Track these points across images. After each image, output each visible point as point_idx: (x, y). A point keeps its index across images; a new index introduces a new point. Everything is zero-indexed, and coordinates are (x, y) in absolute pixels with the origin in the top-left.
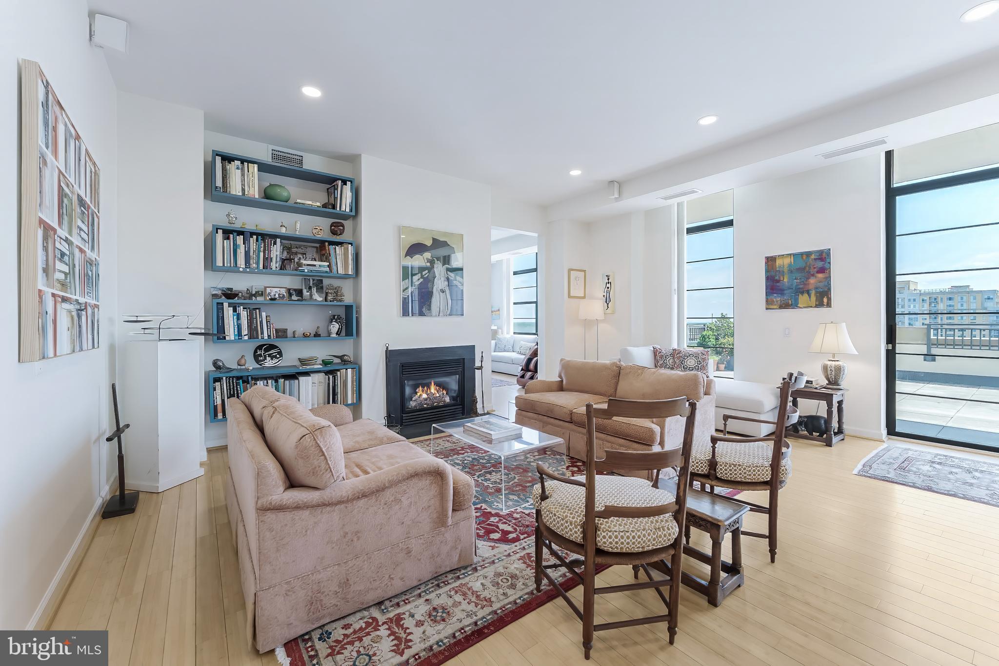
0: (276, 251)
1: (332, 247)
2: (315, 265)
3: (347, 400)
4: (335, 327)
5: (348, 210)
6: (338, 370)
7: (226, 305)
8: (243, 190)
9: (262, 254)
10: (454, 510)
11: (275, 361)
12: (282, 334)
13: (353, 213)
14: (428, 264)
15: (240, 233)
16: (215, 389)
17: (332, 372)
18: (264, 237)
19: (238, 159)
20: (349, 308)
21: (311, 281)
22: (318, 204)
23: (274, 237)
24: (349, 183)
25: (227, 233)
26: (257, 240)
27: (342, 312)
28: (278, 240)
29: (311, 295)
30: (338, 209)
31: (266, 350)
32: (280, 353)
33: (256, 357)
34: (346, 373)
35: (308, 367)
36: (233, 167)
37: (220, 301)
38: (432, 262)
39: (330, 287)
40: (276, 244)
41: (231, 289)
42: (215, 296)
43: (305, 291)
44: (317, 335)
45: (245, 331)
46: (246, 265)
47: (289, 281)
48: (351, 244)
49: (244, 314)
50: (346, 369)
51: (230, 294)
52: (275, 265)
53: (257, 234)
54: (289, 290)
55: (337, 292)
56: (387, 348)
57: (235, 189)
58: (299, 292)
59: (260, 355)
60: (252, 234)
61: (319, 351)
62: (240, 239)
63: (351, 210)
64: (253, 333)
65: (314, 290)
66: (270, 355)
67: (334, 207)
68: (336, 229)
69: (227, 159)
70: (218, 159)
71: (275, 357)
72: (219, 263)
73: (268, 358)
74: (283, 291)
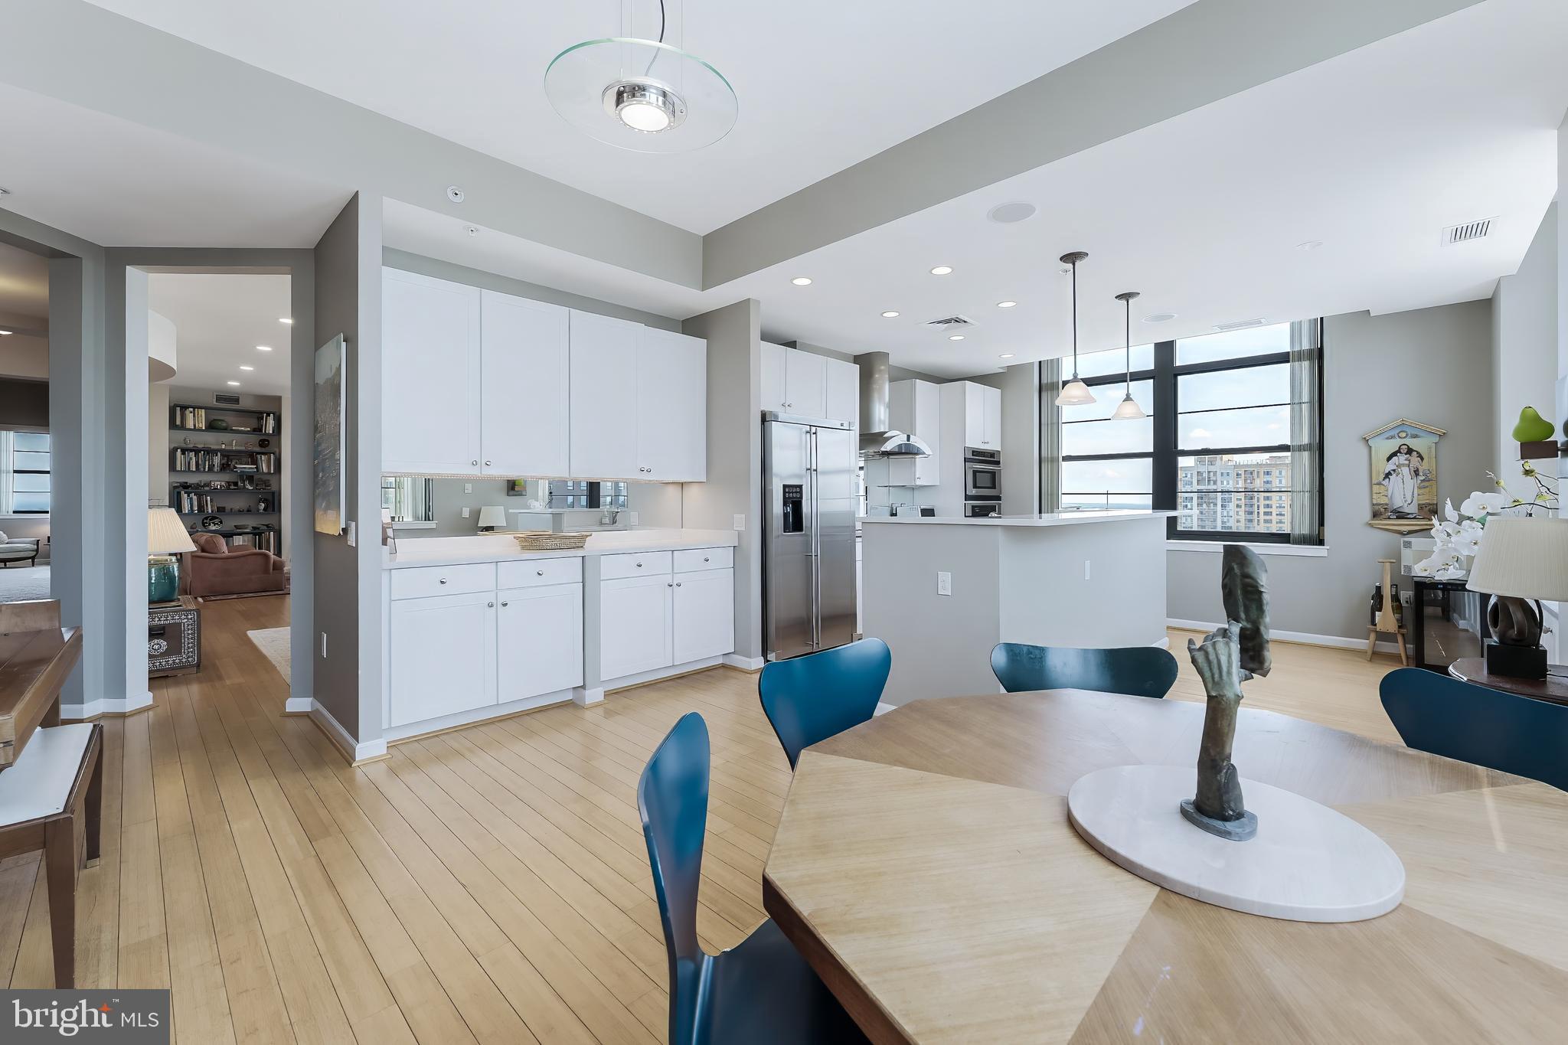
0: (217, 460)
1: (259, 456)
2: (246, 467)
4: (262, 506)
5: (271, 432)
6: (263, 533)
7: (183, 492)
8: (195, 424)
9: (207, 463)
10: (273, 570)
11: (217, 527)
12: (221, 510)
13: (276, 433)
17: (260, 534)
18: (209, 452)
19: (191, 407)
20: (273, 493)
21: (244, 477)
22: (249, 429)
23: (216, 451)
24: (272, 415)
25: (183, 452)
26: (204, 454)
27: (270, 498)
28: (219, 454)
29: (244, 485)
30: (265, 431)
31: (210, 520)
32: (221, 522)
33: (203, 524)
34: (269, 535)
35: (241, 530)
36: (188, 411)
37: (178, 490)
39: (260, 480)
40: (217, 456)
41: (186, 483)
42: (175, 487)
43: (239, 483)
45: (196, 508)
46: (196, 468)
47: (227, 477)
48: (273, 453)
49: (195, 498)
50: (269, 532)
51: (185, 486)
52: (217, 468)
53: (204, 450)
54: (228, 482)
55: (267, 483)
57: (190, 424)
58: (236, 484)
59: (207, 523)
60: (200, 450)
61: (250, 522)
62: (192, 454)
63: (273, 432)
64: (201, 508)
65: (247, 483)
67: (261, 430)
68: (264, 443)
69: (184, 408)
70: (178, 407)
72: (178, 468)
73: (212, 525)
74: (223, 483)
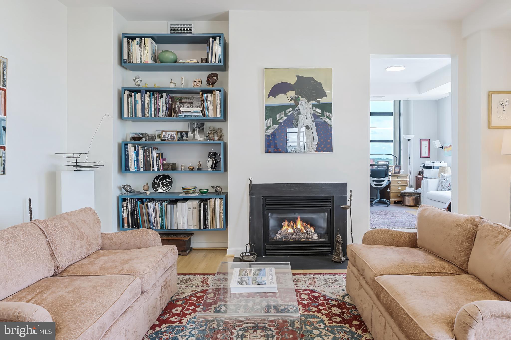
0: (163, 102)
1: (205, 96)
2: (190, 111)
3: (216, 226)
4: (210, 162)
5: (217, 61)
6: (209, 199)
7: (130, 145)
8: (141, 59)
9: (153, 106)
11: (166, 188)
12: (173, 167)
13: (222, 64)
14: (292, 102)
15: (139, 91)
16: (123, 207)
19: (138, 37)
20: (221, 145)
21: (196, 124)
22: (195, 61)
23: (161, 91)
24: (218, 39)
26: (150, 96)
28: (164, 94)
29: (194, 136)
30: (210, 62)
31: (161, 180)
32: (171, 183)
33: (153, 185)
34: (215, 202)
35: (188, 195)
36: (135, 43)
37: (126, 142)
38: (296, 100)
40: (162, 97)
43: (189, 133)
44: (199, 169)
45: (141, 165)
46: (142, 115)
47: (176, 126)
48: (220, 91)
49: (141, 152)
50: (215, 199)
51: (136, 138)
52: (161, 114)
53: (150, 91)
56: (251, 182)
57: (136, 60)
59: (156, 183)
60: (147, 91)
62: (139, 96)
63: (220, 61)
64: (147, 166)
65: (197, 132)
66: (162, 184)
68: (212, 80)
69: (131, 38)
70: (125, 40)
71: (166, 185)
72: (126, 115)
73: (161, 186)
74: (174, 134)
